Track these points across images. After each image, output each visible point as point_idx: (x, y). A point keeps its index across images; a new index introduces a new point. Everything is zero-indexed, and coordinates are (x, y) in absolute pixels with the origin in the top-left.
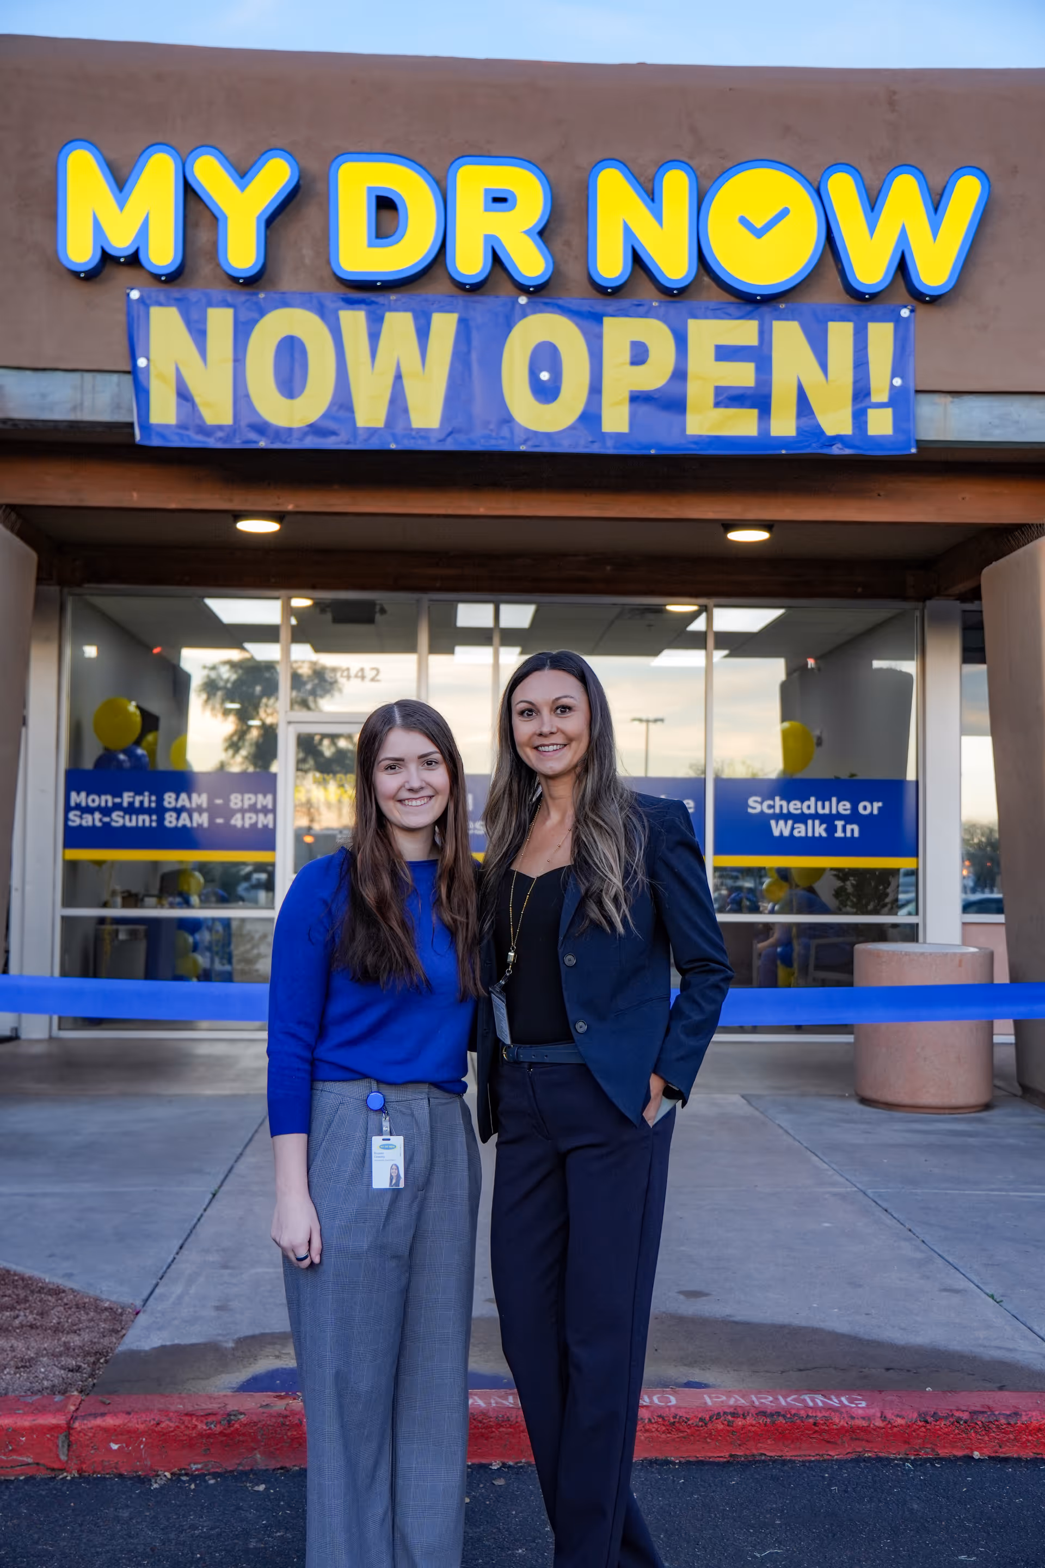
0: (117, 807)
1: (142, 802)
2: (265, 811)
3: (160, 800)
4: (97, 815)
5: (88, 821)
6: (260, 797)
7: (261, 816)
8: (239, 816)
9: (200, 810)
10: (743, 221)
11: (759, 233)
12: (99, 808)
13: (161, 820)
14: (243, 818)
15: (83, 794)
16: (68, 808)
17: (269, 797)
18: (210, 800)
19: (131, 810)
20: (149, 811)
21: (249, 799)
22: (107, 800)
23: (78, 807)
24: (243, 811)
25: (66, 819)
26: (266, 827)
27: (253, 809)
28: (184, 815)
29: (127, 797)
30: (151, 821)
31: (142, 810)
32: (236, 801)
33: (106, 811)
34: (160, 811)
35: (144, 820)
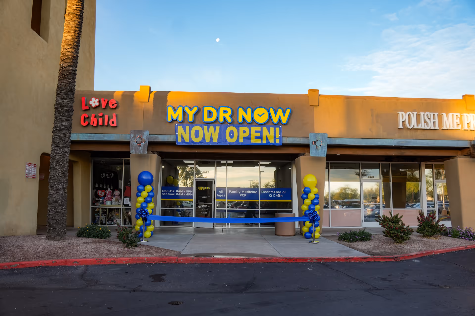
0: (169, 192)
1: (173, 192)
2: (191, 193)
4: (166, 194)
5: (165, 194)
6: (191, 191)
7: (191, 194)
8: (187, 194)
9: (182, 193)
10: (258, 114)
11: (260, 116)
12: (166, 192)
14: (188, 194)
15: (164, 190)
16: (162, 192)
17: (192, 191)
18: (183, 191)
19: (171, 193)
20: (174, 193)
21: (189, 191)
22: (168, 191)
23: (163, 192)
24: (188, 193)
25: (162, 194)
26: (191, 195)
27: (189, 193)
28: (179, 194)
29: (171, 191)
30: (174, 194)
31: (173, 193)
32: (187, 191)
33: (167, 193)
34: (176, 193)
35: (173, 194)
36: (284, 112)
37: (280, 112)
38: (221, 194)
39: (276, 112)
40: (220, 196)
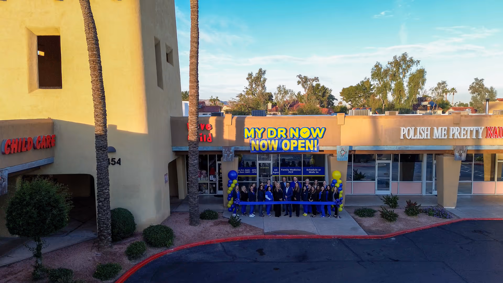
0: (240, 171)
2: (256, 171)
3: (245, 170)
4: (238, 172)
9: (249, 171)
13: (245, 172)
18: (250, 170)
19: (242, 171)
20: (244, 171)
24: (253, 171)
28: (247, 172)
31: (243, 171)
34: (245, 171)
36: (320, 130)
37: (318, 130)
38: (276, 171)
39: (315, 130)
40: (275, 173)
